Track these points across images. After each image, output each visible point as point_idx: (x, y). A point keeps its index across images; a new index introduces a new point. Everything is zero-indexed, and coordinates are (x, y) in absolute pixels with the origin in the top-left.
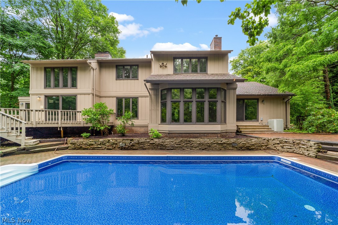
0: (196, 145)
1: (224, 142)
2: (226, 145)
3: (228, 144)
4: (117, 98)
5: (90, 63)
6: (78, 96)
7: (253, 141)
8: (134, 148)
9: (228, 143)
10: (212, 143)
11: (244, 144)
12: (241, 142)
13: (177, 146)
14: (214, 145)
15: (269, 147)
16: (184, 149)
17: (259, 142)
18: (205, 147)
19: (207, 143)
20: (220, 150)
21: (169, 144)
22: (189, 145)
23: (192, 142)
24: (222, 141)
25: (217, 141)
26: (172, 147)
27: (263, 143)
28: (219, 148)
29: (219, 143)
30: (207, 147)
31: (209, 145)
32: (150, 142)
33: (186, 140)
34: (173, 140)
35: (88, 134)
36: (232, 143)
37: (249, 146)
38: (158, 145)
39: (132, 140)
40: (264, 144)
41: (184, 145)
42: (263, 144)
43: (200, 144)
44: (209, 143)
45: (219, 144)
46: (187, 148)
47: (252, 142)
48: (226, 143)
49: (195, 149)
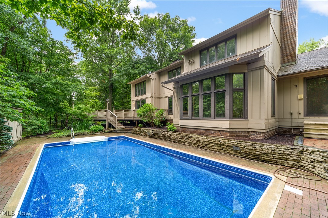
0: (194, 141)
1: (222, 142)
2: (225, 147)
3: (228, 146)
4: (169, 97)
5: (150, 76)
6: (146, 99)
7: (265, 147)
8: (155, 137)
9: (227, 144)
10: (209, 142)
11: (249, 149)
12: (245, 147)
13: (180, 140)
14: (211, 144)
15: (303, 164)
16: (185, 144)
17: (279, 152)
18: (202, 145)
19: (204, 141)
20: (219, 152)
21: (174, 137)
22: (188, 140)
23: (191, 138)
24: (219, 141)
25: (214, 141)
26: (176, 140)
27: (289, 155)
28: (218, 149)
29: (216, 142)
30: (204, 145)
31: (205, 143)
32: (162, 134)
33: (186, 135)
34: (177, 134)
35: (142, 125)
36: (232, 145)
37: (259, 155)
38: (167, 137)
39: (153, 131)
40: (292, 157)
41: (184, 140)
42: (289, 157)
43: (197, 141)
44: (206, 142)
45: (217, 144)
46: (188, 144)
47: (263, 149)
48: (225, 144)
49: (194, 145)
